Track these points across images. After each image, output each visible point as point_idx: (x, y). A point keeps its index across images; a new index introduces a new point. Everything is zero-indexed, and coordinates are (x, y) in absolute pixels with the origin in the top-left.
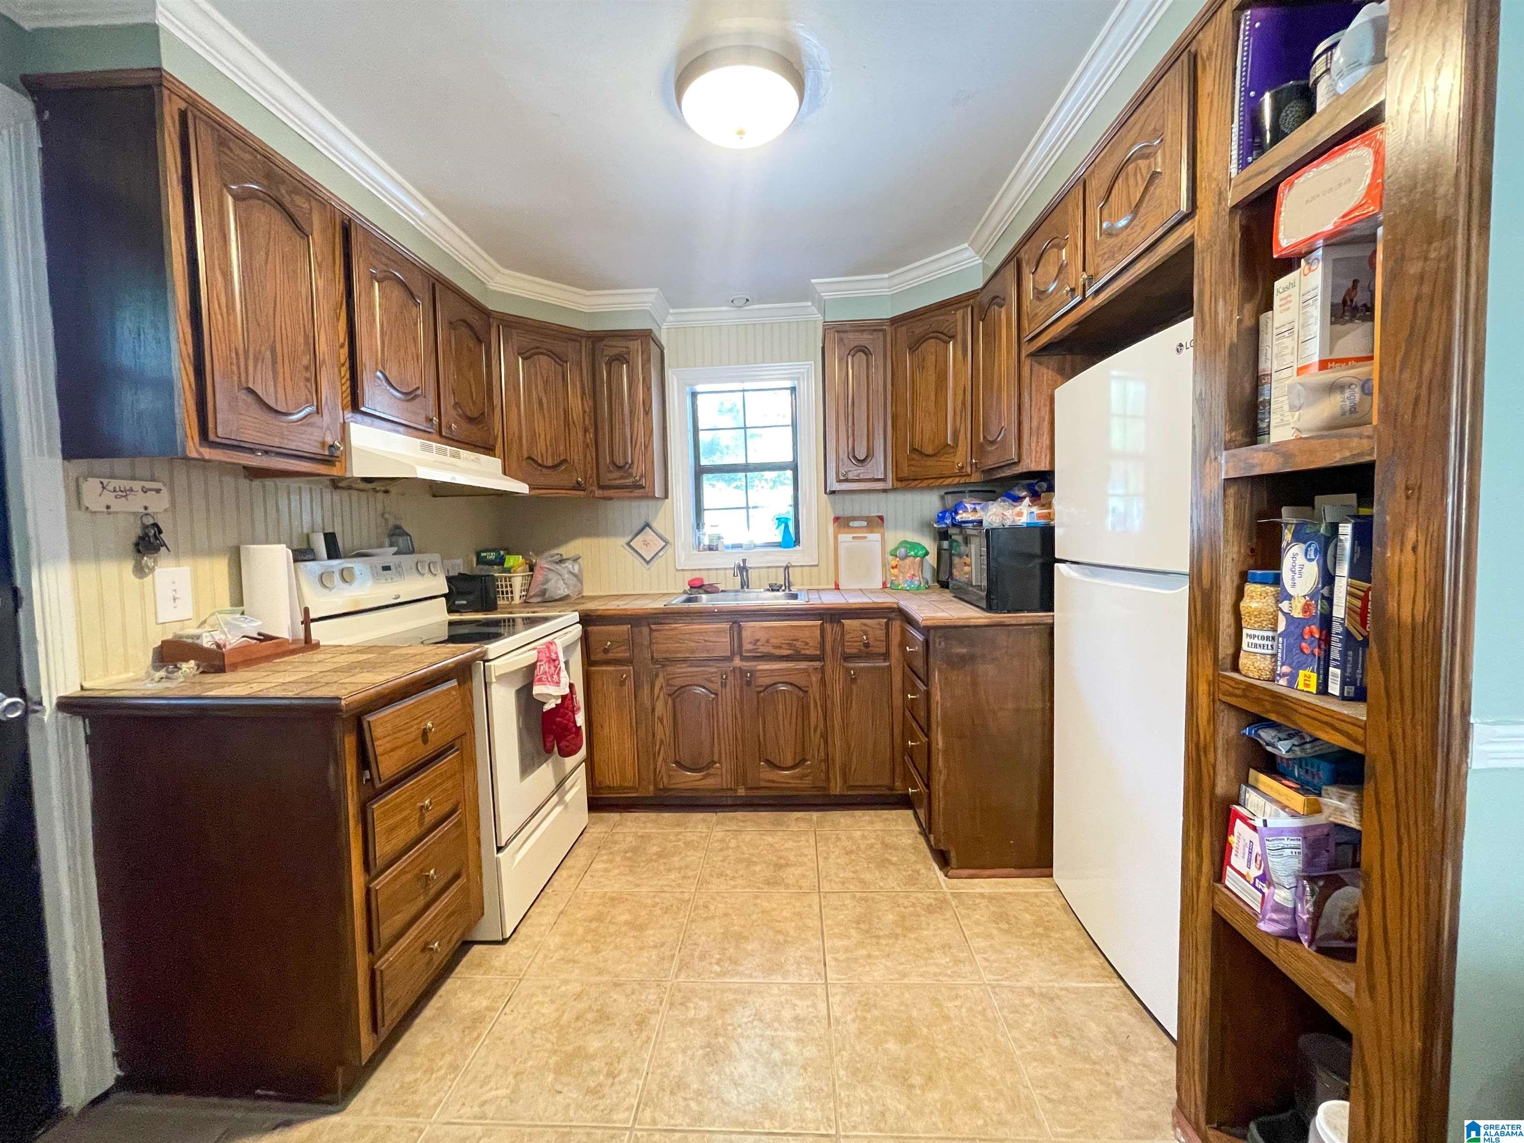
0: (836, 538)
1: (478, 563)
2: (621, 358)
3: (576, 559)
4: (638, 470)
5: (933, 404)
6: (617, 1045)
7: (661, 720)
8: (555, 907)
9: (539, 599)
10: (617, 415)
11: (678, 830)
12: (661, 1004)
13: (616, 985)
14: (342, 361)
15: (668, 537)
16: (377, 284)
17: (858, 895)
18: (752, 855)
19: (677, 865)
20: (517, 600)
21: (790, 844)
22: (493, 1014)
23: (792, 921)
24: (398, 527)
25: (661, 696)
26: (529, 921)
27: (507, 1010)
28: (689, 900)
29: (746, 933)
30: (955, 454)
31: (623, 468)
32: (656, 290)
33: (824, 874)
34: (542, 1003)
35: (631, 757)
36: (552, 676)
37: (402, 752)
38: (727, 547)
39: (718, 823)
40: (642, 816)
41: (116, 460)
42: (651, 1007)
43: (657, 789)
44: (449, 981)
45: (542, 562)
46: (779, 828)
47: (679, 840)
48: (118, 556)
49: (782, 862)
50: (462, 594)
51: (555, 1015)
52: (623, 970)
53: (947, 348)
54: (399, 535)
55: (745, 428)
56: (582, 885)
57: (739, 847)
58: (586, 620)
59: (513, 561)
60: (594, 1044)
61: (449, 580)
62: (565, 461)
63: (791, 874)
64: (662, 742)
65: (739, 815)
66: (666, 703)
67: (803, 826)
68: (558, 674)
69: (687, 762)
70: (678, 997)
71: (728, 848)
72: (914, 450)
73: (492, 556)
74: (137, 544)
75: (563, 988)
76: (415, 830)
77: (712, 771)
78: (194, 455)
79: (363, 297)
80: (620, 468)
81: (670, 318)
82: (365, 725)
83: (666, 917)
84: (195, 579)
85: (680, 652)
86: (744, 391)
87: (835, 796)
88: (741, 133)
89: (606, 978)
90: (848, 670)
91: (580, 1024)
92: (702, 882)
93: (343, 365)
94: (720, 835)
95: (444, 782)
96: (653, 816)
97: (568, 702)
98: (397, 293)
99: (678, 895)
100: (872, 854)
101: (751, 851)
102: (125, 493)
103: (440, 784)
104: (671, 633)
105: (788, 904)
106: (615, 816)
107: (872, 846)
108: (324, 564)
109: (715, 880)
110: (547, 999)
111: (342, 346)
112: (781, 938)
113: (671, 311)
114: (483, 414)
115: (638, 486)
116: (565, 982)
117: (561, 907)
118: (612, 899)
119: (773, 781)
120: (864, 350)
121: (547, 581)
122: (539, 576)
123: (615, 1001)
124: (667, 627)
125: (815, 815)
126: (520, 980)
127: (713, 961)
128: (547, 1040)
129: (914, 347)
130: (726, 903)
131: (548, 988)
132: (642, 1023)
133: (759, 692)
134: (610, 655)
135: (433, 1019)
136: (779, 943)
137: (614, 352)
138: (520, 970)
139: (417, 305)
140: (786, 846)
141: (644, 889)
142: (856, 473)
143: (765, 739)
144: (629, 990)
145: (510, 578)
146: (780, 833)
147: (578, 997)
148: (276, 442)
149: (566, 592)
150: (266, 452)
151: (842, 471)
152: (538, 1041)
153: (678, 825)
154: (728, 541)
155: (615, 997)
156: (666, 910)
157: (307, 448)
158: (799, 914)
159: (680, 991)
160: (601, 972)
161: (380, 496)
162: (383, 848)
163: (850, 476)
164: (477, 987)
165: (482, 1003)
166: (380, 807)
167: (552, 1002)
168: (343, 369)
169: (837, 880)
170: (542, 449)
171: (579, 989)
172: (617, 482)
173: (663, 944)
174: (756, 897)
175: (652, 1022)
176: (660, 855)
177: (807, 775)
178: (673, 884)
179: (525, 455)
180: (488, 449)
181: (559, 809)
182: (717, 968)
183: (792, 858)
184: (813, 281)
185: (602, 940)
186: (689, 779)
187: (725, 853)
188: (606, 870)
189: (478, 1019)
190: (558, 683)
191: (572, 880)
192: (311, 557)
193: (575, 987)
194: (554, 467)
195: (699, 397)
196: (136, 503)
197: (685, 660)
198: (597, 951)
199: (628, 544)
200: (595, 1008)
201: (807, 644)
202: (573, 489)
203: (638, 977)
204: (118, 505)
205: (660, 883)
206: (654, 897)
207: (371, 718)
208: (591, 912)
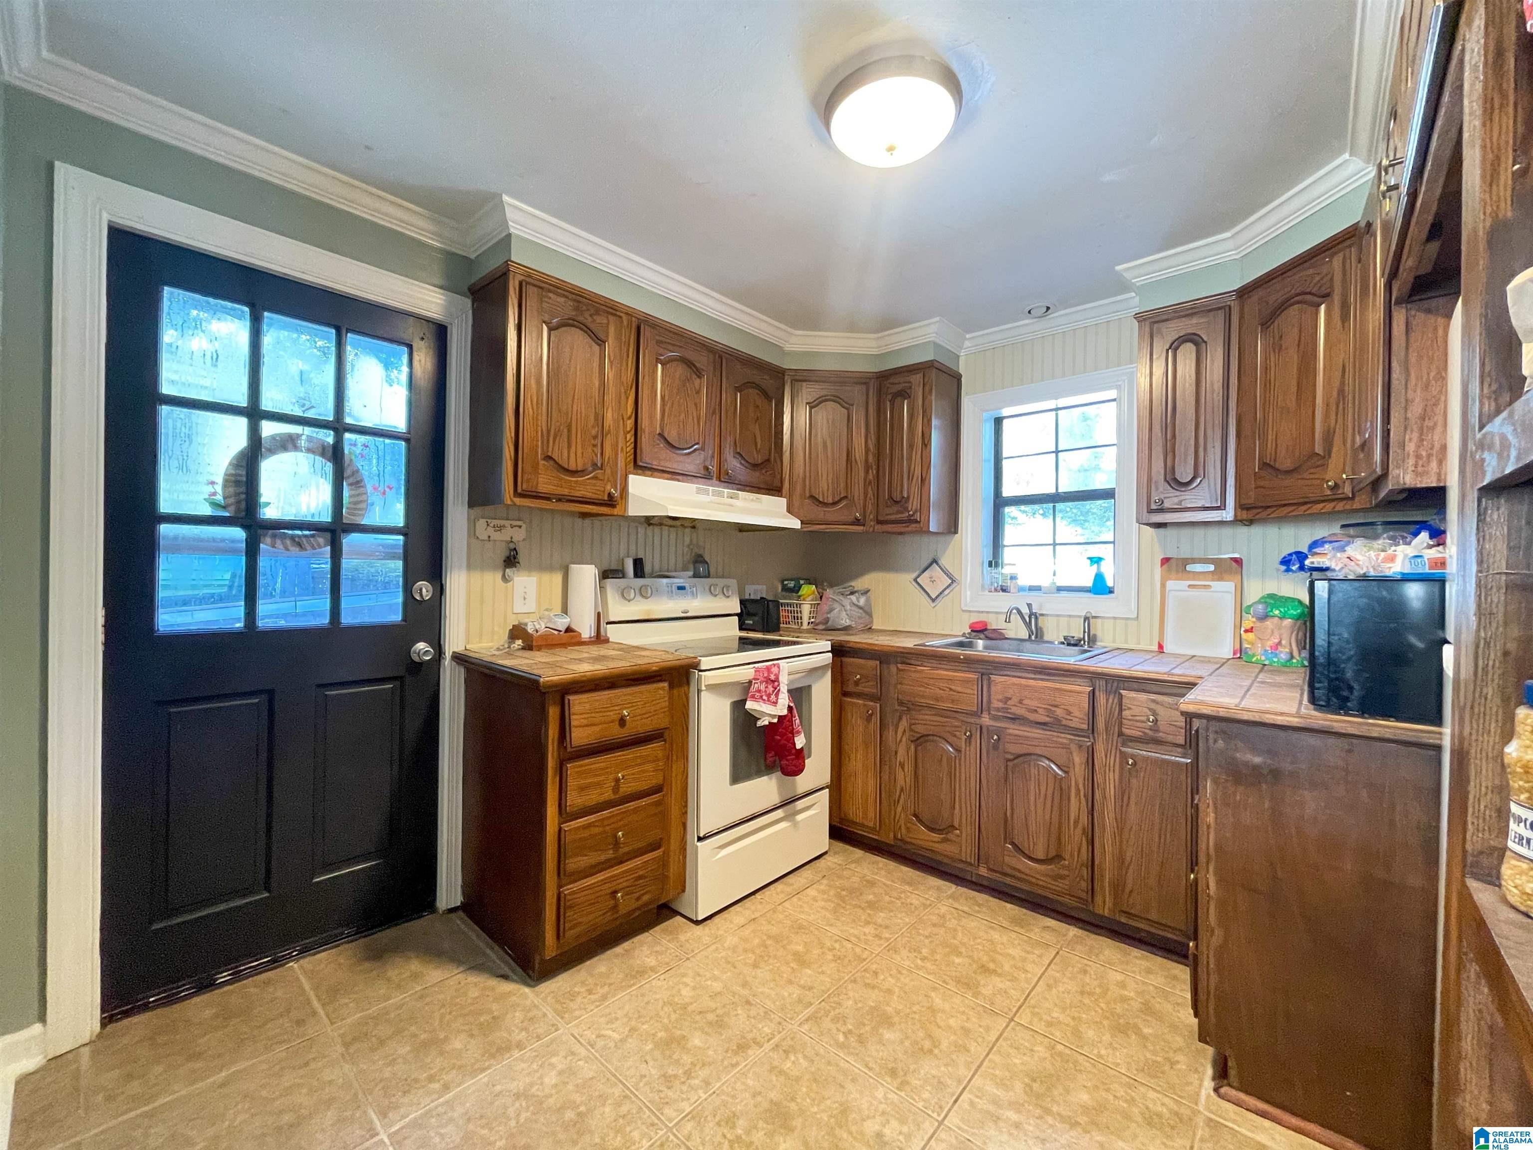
0: (1163, 586)
1: (782, 590)
2: (904, 394)
3: (866, 592)
4: (914, 504)
5: (1294, 399)
6: (711, 1053)
7: (902, 765)
8: (753, 912)
9: (824, 627)
10: (897, 453)
11: (907, 888)
12: (769, 1041)
13: (748, 1003)
14: (628, 429)
15: (956, 575)
16: (660, 366)
17: (1060, 1047)
18: (964, 944)
19: (880, 921)
20: (805, 626)
21: (1016, 952)
22: (651, 974)
23: (955, 1034)
24: (701, 556)
25: (904, 739)
26: (726, 916)
27: (662, 977)
28: (864, 960)
29: (896, 1019)
30: (1324, 466)
31: (900, 502)
32: (937, 319)
33: (1033, 1002)
34: (687, 985)
35: (873, 797)
36: (769, 696)
37: (597, 729)
38: (1021, 589)
39: (952, 897)
40: (881, 861)
41: (487, 508)
42: (759, 1039)
43: (895, 837)
44: (646, 934)
45: (829, 593)
46: (1016, 929)
47: (899, 898)
48: (494, 568)
49: (992, 966)
50: (750, 615)
51: (687, 1000)
52: (762, 993)
53: (1317, 313)
54: (701, 562)
55: (1057, 452)
56: (787, 904)
57: (955, 930)
58: (838, 651)
59: (807, 590)
60: (697, 1041)
61: (742, 602)
62: (846, 497)
63: (991, 985)
64: (902, 790)
65: (982, 897)
66: (908, 749)
67: (1048, 937)
68: (777, 695)
69: (925, 817)
70: (785, 1045)
71: (943, 926)
72: (1264, 465)
73: (791, 584)
74: (505, 561)
75: (709, 983)
76: (608, 795)
77: (950, 836)
78: (509, 502)
79: (647, 378)
80: (896, 502)
81: (967, 344)
82: (566, 702)
83: (833, 965)
84: (539, 584)
85: (923, 697)
86: (1057, 409)
87: (1102, 917)
88: (891, 149)
89: (745, 992)
90: (1124, 756)
91: (698, 1018)
92: (892, 949)
93: (629, 432)
94: (943, 909)
95: (644, 764)
96: (892, 865)
97: (786, 723)
98: (680, 371)
99: (858, 950)
100: (1119, 1010)
101: (965, 940)
102: (500, 528)
103: (640, 765)
104: (918, 675)
105: (963, 1013)
106: (858, 853)
107: (1124, 999)
108: (631, 581)
109: (904, 953)
110: (692, 984)
111: (629, 418)
112: (927, 1044)
113: (967, 336)
114: (768, 460)
115: (911, 521)
116: (715, 978)
117: (757, 915)
118: (801, 927)
119: (1019, 871)
120: (1193, 339)
121: (831, 610)
122: (825, 607)
123: (737, 1015)
124: (912, 668)
125: (1073, 931)
126: (688, 959)
127: (844, 1029)
128: (669, 1016)
129: (1266, 323)
130: (898, 979)
131: (699, 975)
132: (742, 1048)
133: (1008, 760)
134: (860, 689)
135: (617, 956)
136: (922, 1049)
137: (895, 389)
138: (693, 951)
139: (700, 376)
140: (1010, 951)
141: (834, 930)
142: (1176, 500)
143: (1012, 814)
144: (753, 1013)
145: (800, 604)
146: (1014, 935)
147: (714, 996)
148: (566, 492)
149: (848, 623)
150: (559, 500)
151: (1155, 497)
152: (662, 1013)
153: (910, 884)
154: (1023, 581)
155: (740, 1012)
156: (837, 958)
157: (589, 495)
158: (966, 1031)
159: (792, 1039)
160: (745, 985)
161: (688, 530)
162: (574, 800)
163: (1167, 504)
164: (658, 948)
165: (651, 961)
166: (574, 767)
167: (694, 988)
168: (628, 436)
169: (1045, 1017)
170: (825, 488)
171: (719, 990)
172: (893, 517)
173: (810, 988)
174: (934, 989)
175: (750, 1052)
176: (871, 905)
177: (1063, 877)
178: (863, 937)
179: (808, 495)
180: (774, 490)
181: (783, 825)
182: (841, 1038)
183: (1007, 967)
184: (1118, 268)
185: (766, 958)
186: (923, 837)
187: (935, 930)
188: (815, 899)
189: (642, 972)
190: (775, 703)
191: (783, 895)
192: (621, 576)
193: (717, 986)
194: (835, 503)
195: (1005, 422)
196: (505, 535)
197: (930, 707)
198: (755, 966)
199: (915, 580)
200: (718, 1012)
201: (1069, 713)
202: (852, 524)
203: (769, 1004)
204: (496, 536)
205: (852, 931)
206: (836, 941)
207: (571, 698)
208: (775, 930)
